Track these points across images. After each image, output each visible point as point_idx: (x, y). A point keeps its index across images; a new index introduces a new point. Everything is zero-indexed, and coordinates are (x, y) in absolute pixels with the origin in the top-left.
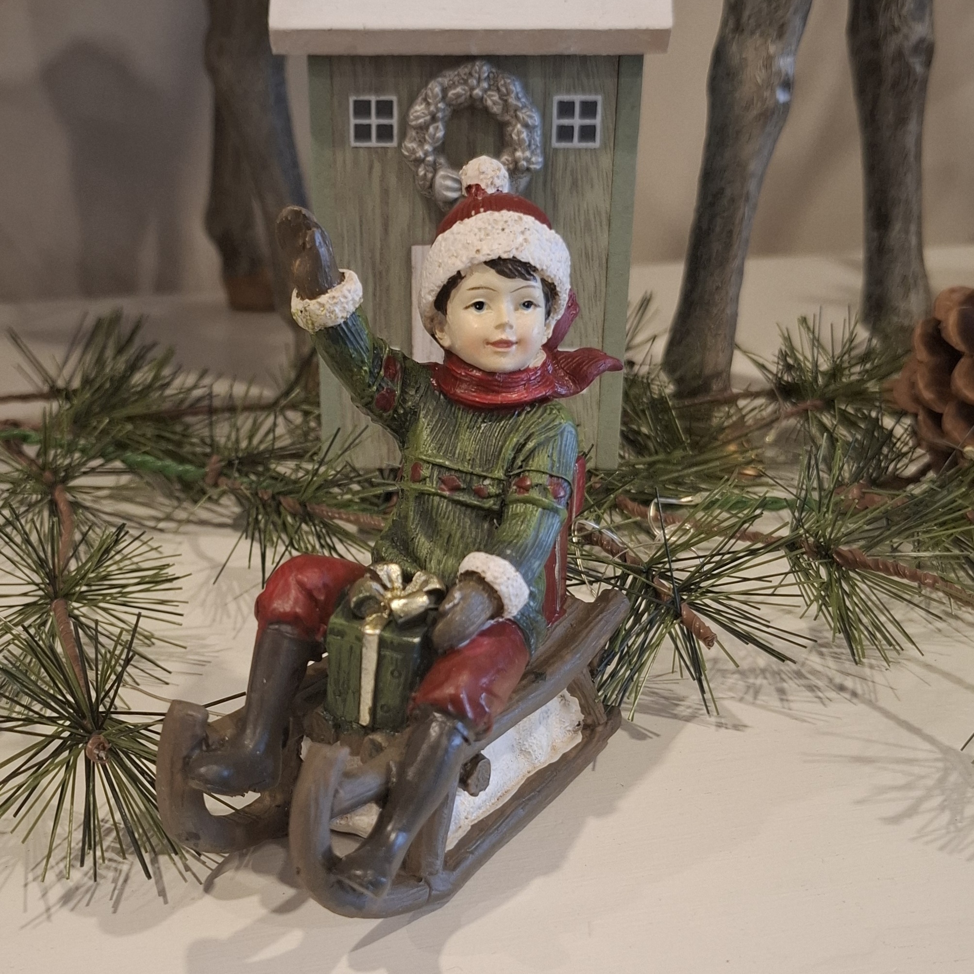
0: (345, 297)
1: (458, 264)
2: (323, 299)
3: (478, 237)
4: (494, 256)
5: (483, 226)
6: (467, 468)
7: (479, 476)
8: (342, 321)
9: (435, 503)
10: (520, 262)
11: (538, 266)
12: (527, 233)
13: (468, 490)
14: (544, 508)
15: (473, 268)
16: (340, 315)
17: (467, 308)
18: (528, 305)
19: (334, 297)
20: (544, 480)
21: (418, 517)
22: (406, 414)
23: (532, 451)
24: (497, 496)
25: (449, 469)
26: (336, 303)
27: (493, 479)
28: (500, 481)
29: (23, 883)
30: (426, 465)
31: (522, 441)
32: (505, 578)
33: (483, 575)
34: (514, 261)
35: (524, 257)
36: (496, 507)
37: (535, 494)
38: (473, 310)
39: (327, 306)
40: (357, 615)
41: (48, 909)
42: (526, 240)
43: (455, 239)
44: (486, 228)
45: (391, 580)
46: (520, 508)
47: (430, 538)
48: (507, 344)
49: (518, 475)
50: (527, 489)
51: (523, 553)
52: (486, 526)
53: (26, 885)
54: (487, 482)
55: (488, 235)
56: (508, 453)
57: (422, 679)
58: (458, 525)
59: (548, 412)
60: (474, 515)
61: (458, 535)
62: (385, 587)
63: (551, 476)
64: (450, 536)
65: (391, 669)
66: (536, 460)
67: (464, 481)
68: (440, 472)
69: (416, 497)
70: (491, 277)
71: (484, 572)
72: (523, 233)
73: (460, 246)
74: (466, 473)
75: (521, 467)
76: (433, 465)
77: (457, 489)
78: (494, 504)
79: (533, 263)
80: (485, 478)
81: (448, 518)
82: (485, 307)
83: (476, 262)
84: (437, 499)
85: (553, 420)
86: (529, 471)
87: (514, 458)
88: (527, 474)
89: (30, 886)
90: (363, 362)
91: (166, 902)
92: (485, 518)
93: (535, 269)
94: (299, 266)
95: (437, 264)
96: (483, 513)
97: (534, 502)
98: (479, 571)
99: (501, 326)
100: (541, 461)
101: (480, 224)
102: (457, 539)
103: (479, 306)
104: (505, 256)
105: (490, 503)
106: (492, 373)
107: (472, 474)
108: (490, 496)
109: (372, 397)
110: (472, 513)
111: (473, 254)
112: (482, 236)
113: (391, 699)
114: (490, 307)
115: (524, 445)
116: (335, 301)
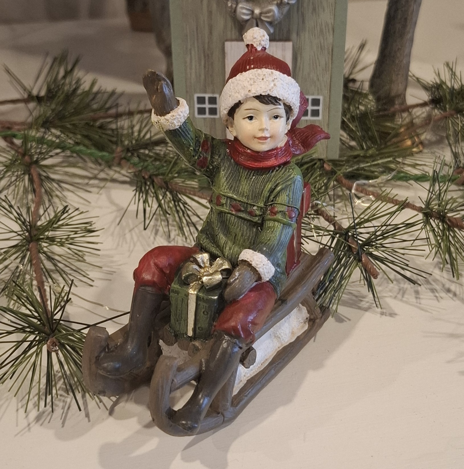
0: (180, 115)
1: (239, 97)
2: (168, 116)
3: (249, 83)
4: (257, 94)
5: (252, 77)
6: (245, 200)
7: (251, 205)
8: (178, 127)
9: (228, 217)
10: (272, 96)
11: (281, 98)
12: (276, 80)
13: (245, 211)
14: (284, 224)
15: (247, 99)
16: (177, 124)
17: (244, 118)
18: (276, 117)
19: (173, 116)
20: (284, 209)
21: (219, 224)
22: (213, 168)
23: (279, 192)
24: (260, 216)
25: (235, 200)
26: (175, 119)
27: (258, 207)
28: (261, 208)
29: (16, 410)
30: (223, 197)
31: (273, 187)
32: (262, 264)
33: (251, 263)
34: (269, 96)
35: (273, 94)
36: (260, 222)
37: (279, 216)
38: (247, 120)
39: (170, 121)
40: (186, 283)
41: (29, 425)
42: (275, 85)
43: (238, 84)
44: (253, 79)
45: (204, 263)
46: (271, 224)
47: (226, 235)
48: (266, 138)
49: (271, 205)
50: (275, 214)
51: (272, 249)
52: (255, 230)
53: (17, 410)
54: (255, 208)
55: (255, 82)
56: (266, 193)
57: (219, 315)
58: (240, 229)
59: (287, 171)
60: (248, 224)
61: (240, 235)
62: (200, 267)
63: (288, 206)
64: (236, 235)
65: (203, 310)
66: (280, 197)
67: (243, 207)
68: (231, 201)
69: (218, 213)
70: (257, 104)
71: (251, 261)
72: (273, 81)
73: (240, 87)
74: (244, 203)
75: (273, 201)
76: (227, 197)
77: (240, 211)
78: (259, 220)
79: (278, 97)
80: (254, 206)
81: (235, 226)
82: (254, 118)
83: (248, 97)
84: (229, 215)
85: (290, 175)
86: (276, 203)
87: (269, 196)
88: (275, 205)
89: (19, 411)
90: (190, 145)
91: (89, 421)
92: (254, 226)
93: (280, 100)
94: (155, 99)
95: (229, 95)
96: (253, 224)
97: (278, 221)
98: (248, 260)
99: (262, 130)
100: (283, 198)
101: (251, 76)
102: (239, 237)
103: (251, 118)
104: (263, 94)
105: (256, 219)
106: (258, 152)
107: (247, 203)
108: (256, 216)
109: (195, 162)
110: (247, 223)
111: (247, 92)
112: (252, 83)
113: (204, 324)
114: (256, 118)
115: (274, 189)
116: (174, 117)
